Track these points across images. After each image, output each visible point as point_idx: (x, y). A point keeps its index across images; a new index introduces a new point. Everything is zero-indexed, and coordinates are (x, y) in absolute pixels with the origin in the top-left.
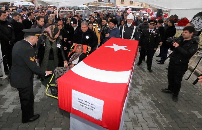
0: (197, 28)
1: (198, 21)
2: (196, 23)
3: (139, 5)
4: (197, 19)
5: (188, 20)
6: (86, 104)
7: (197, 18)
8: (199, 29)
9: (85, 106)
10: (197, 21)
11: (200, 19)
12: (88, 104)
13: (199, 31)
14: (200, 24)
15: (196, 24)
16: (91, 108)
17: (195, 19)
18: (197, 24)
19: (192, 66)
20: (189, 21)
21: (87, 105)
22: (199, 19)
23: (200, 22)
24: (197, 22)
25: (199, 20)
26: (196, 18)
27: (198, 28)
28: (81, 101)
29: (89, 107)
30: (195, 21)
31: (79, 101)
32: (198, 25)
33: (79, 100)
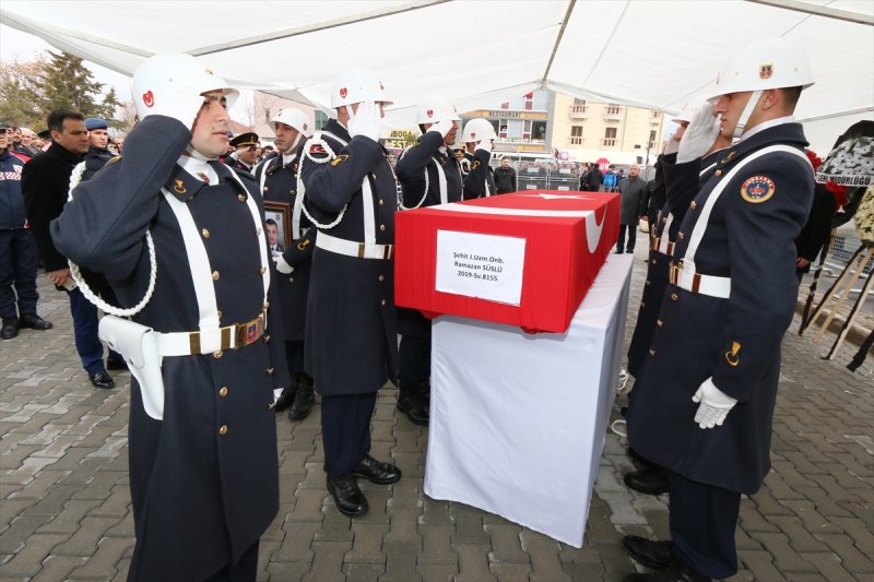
0: (851, 176)
1: (851, 151)
2: (843, 161)
3: (638, 147)
4: (847, 149)
5: (818, 156)
6: (477, 263)
7: (847, 144)
8: (857, 180)
9: (473, 271)
10: (848, 152)
11: (858, 144)
12: (481, 263)
13: (858, 185)
14: (858, 162)
15: (844, 165)
16: (490, 273)
17: (840, 150)
18: (849, 164)
19: (838, 316)
20: (819, 159)
21: (479, 267)
22: (853, 146)
23: (856, 156)
24: (847, 156)
25: (855, 149)
26: (843, 145)
27: (854, 176)
28: (461, 260)
29: (486, 272)
30: (840, 155)
31: (456, 263)
32: (853, 165)
33: (457, 259)
